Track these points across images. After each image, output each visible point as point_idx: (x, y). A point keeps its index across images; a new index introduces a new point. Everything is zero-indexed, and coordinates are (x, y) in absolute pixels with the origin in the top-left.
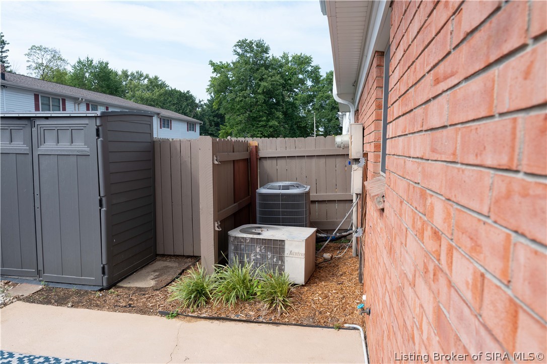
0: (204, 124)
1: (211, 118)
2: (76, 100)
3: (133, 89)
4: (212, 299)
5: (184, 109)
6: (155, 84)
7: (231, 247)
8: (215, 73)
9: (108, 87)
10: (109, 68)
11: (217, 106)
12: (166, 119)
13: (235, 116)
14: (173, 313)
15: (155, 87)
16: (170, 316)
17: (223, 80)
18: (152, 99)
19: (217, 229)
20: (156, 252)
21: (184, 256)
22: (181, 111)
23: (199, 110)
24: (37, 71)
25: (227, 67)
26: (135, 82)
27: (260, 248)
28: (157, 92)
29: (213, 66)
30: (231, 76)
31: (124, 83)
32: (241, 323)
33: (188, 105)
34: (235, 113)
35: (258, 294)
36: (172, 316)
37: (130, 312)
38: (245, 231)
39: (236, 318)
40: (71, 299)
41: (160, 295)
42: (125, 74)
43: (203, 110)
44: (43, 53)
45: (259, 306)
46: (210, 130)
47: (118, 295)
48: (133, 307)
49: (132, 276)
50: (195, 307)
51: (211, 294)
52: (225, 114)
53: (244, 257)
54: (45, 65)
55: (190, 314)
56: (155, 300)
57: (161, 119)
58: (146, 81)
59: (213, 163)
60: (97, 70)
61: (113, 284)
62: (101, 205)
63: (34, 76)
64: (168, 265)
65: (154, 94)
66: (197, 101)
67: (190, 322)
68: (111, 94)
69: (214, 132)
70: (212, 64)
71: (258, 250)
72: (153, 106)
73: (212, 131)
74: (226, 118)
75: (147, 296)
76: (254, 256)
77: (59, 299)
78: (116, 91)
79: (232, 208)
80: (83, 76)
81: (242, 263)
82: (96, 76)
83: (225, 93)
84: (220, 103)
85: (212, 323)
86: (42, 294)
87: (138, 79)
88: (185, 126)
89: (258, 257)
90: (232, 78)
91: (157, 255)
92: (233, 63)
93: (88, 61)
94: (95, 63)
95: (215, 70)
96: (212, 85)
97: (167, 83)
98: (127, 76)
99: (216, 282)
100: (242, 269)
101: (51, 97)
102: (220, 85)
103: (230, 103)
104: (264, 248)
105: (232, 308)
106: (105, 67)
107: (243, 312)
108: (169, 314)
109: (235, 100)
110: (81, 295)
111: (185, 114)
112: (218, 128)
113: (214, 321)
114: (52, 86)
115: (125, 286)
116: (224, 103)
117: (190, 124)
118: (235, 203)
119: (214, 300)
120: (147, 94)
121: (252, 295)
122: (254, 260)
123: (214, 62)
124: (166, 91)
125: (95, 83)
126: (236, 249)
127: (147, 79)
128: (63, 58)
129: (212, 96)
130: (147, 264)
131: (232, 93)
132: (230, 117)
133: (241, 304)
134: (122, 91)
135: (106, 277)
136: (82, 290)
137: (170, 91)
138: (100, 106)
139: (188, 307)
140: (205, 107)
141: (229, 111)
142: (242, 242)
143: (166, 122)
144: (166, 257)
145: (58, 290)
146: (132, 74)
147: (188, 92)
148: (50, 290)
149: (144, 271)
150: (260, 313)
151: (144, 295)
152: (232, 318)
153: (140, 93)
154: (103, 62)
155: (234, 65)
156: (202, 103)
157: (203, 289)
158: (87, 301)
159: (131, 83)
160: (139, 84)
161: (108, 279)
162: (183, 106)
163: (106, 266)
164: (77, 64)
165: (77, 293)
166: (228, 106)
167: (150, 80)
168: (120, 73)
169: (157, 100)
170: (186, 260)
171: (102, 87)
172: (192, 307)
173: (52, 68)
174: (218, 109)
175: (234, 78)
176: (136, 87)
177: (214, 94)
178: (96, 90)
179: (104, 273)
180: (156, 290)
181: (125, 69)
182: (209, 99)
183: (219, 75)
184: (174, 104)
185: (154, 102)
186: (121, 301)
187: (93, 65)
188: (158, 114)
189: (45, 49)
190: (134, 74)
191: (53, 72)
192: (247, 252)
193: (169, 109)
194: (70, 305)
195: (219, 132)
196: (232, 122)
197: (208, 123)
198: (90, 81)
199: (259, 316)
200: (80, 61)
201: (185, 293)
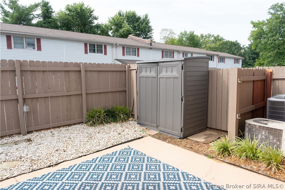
0: (245, 59)
1: (250, 55)
2: (178, 52)
3: (205, 43)
4: (232, 154)
5: (233, 51)
6: (217, 39)
7: (247, 129)
8: (254, 28)
9: (193, 43)
10: (194, 34)
11: (254, 47)
12: (222, 57)
13: (267, 53)
14: (210, 156)
15: (217, 41)
16: (209, 157)
17: (260, 32)
18: (215, 47)
19: (238, 118)
20: (207, 126)
21: (221, 130)
22: (231, 53)
23: (242, 51)
24: (164, 40)
25: (262, 23)
26: (207, 39)
27: (265, 132)
28: (218, 43)
29: (253, 24)
30: (265, 28)
31: (201, 40)
32: (248, 170)
33: (236, 49)
34: (267, 51)
35: (260, 157)
36: (210, 157)
37: (191, 151)
38: (257, 121)
39: (244, 167)
40: (168, 140)
41: (205, 146)
42: (202, 36)
43: (245, 51)
44: (166, 31)
45: (260, 164)
46: (249, 62)
47: (187, 142)
48: (193, 149)
49: (194, 135)
50: (222, 156)
51: (231, 151)
52: (260, 52)
53: (253, 136)
54: (167, 37)
55: (219, 159)
56: (203, 148)
57: (219, 58)
58: (213, 38)
59: (238, 82)
60: (189, 36)
61: (185, 137)
62: (182, 100)
63: (162, 42)
64: (212, 133)
65: (217, 45)
66: (242, 46)
67: (219, 162)
68: (195, 47)
69: (252, 63)
70: (252, 23)
71: (264, 133)
72: (216, 51)
73: (250, 63)
74: (260, 54)
75: (199, 145)
76: (261, 136)
77: (164, 138)
78: (197, 45)
79: (251, 107)
80: (182, 40)
81: (252, 139)
82: (188, 39)
83: (260, 39)
84: (257, 46)
85: (230, 166)
86: (158, 135)
87: (209, 38)
88: (233, 61)
89: (264, 137)
90: (266, 29)
91: (207, 128)
92: (267, 20)
93: (185, 32)
94: (188, 33)
95: (254, 26)
96: (252, 36)
97: (224, 38)
98: (203, 37)
99: (235, 146)
100: (251, 142)
101: (168, 51)
102: (257, 35)
103: (263, 45)
104: (267, 133)
105: (243, 161)
106: (192, 34)
107: (250, 165)
108: (208, 156)
109: (267, 43)
110: (172, 139)
111: (234, 54)
112: (255, 61)
113: (231, 165)
114: (169, 46)
115: (190, 139)
116: (259, 45)
117: (236, 59)
118: (253, 105)
119: (233, 155)
120: (213, 45)
121: (256, 158)
122: (260, 138)
123: (254, 21)
124: (223, 42)
125: (187, 43)
126: (250, 130)
127: (213, 37)
128: (174, 33)
129: (251, 42)
130: (202, 131)
131: (265, 38)
132: (263, 53)
133: (249, 161)
134: (200, 45)
135: (182, 133)
136: (173, 137)
137: (225, 42)
138: (189, 53)
139: (219, 155)
140: (246, 49)
141: (263, 50)
142: (253, 127)
143: (222, 59)
144: (212, 129)
145: (164, 135)
146: (206, 36)
147: (236, 41)
148: (161, 134)
149: (200, 134)
150: (260, 169)
151: (198, 144)
152: (242, 167)
153: (209, 45)
154: (191, 32)
155: (268, 21)
156: (245, 47)
157: (227, 148)
158: (174, 142)
159: (204, 40)
160: (209, 40)
161: (183, 134)
162: (233, 50)
163: (183, 128)
164: (180, 34)
165: (171, 138)
166: (262, 47)
167: (215, 37)
168: (199, 36)
169: (218, 47)
170: (222, 133)
171: (191, 44)
172: (221, 156)
173: (170, 38)
174: (255, 49)
175: (267, 29)
176: (207, 42)
177: (253, 41)
178: (188, 46)
179: (182, 131)
180: (204, 144)
181: (202, 34)
182: (250, 44)
183: (257, 29)
184: (227, 49)
185: (216, 49)
186: (188, 145)
187: (187, 33)
188: (218, 55)
189: (167, 29)
190: (206, 35)
191: (170, 39)
192: (256, 133)
193: (224, 52)
194: (167, 142)
195: (255, 63)
196: (264, 56)
197: (248, 58)
198: (185, 42)
199: (259, 170)
200: (181, 33)
201: (217, 148)
